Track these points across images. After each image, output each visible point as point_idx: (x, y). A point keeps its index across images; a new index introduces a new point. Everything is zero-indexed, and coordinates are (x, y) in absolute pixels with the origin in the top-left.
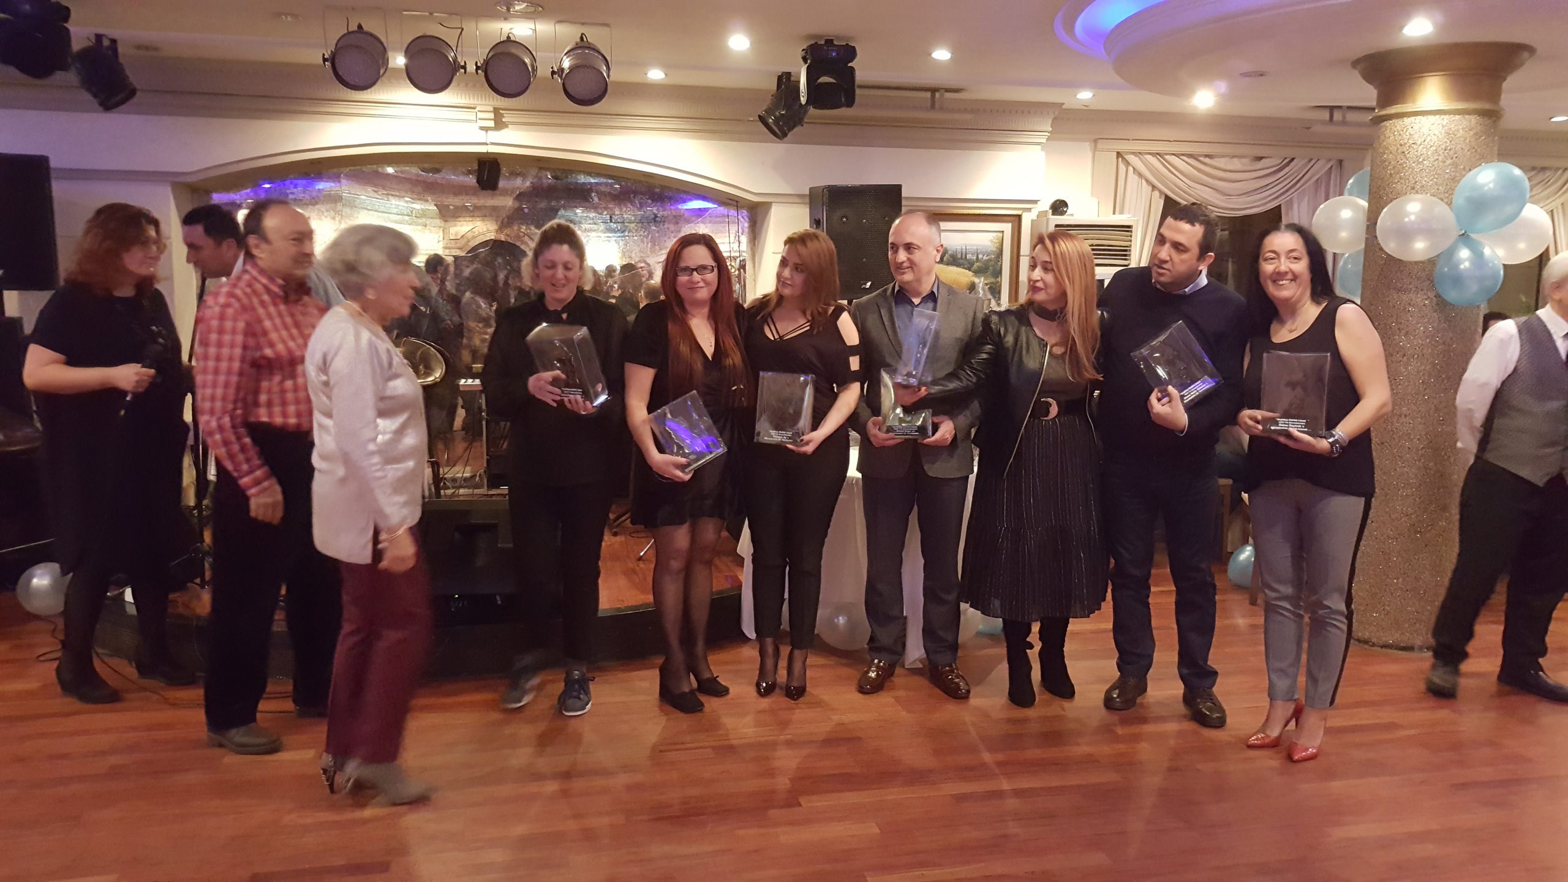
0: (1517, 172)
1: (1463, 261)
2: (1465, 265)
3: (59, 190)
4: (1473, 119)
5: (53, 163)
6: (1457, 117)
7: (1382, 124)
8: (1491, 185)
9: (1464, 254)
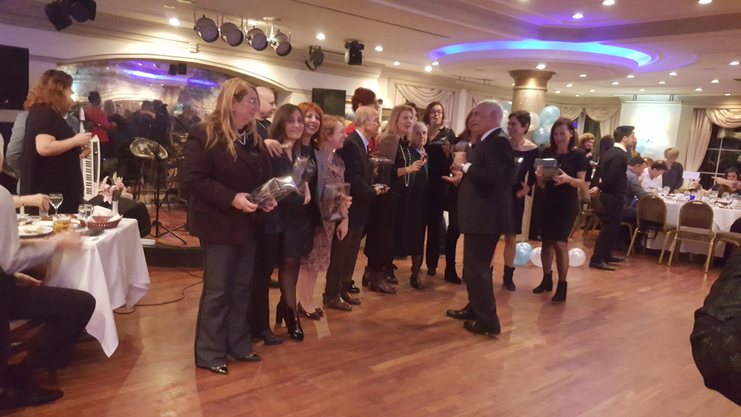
0: (556, 108)
1: (541, 132)
2: (542, 133)
3: (32, 64)
4: (543, 92)
5: (30, 53)
6: (539, 91)
7: (519, 90)
8: (551, 112)
9: (541, 130)
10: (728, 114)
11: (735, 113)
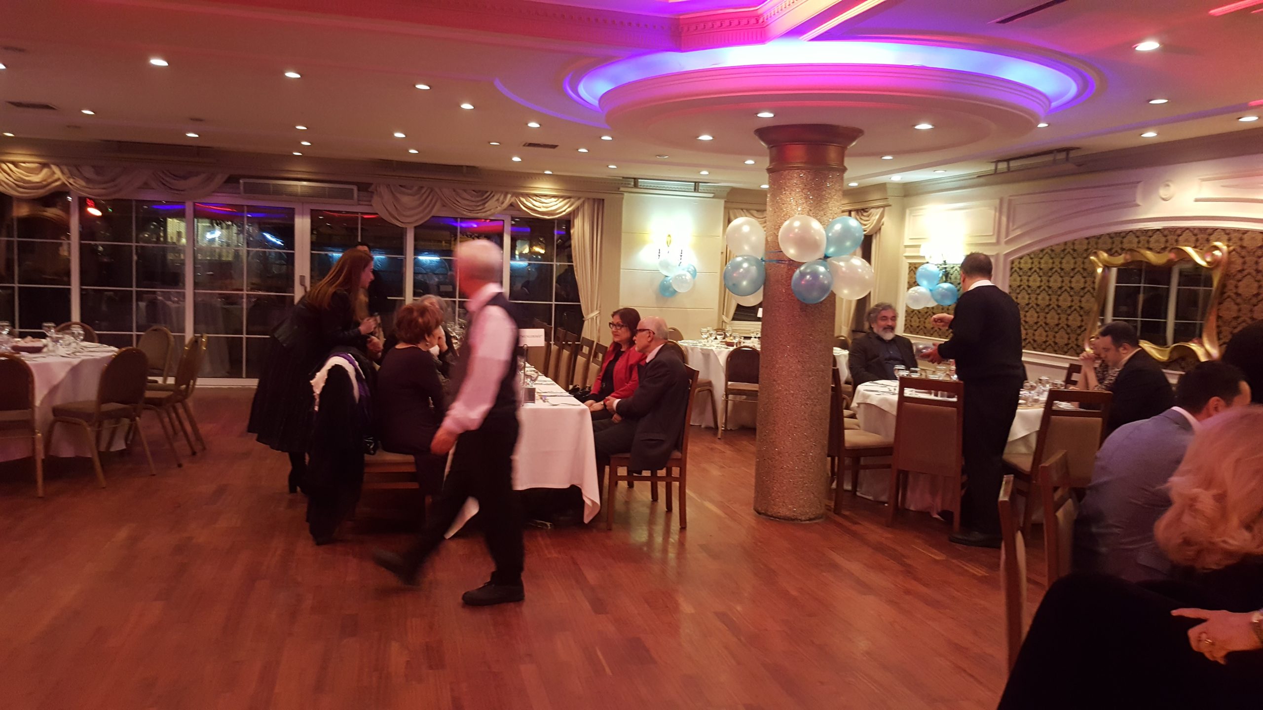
10: (18, 172)
11: (30, 171)
